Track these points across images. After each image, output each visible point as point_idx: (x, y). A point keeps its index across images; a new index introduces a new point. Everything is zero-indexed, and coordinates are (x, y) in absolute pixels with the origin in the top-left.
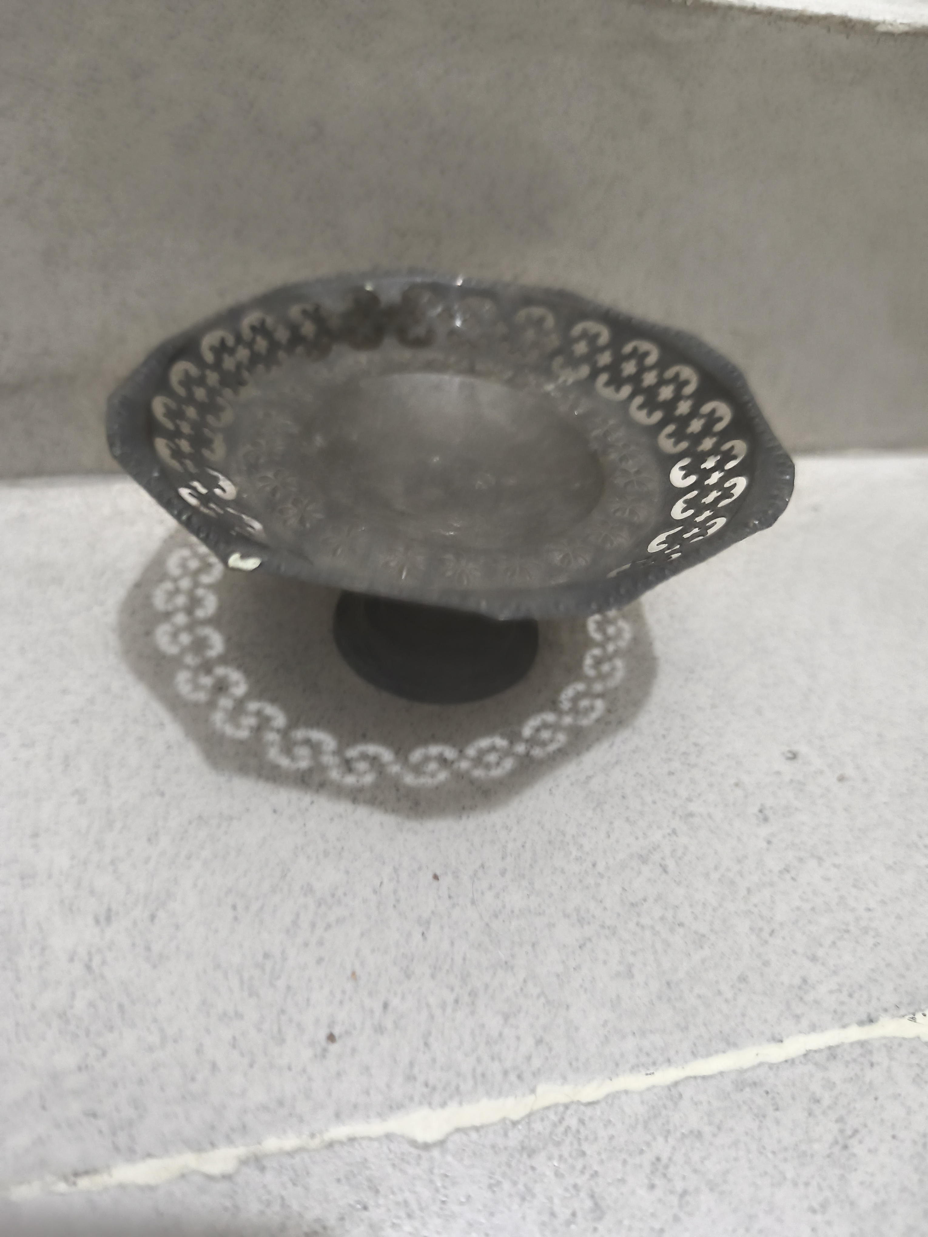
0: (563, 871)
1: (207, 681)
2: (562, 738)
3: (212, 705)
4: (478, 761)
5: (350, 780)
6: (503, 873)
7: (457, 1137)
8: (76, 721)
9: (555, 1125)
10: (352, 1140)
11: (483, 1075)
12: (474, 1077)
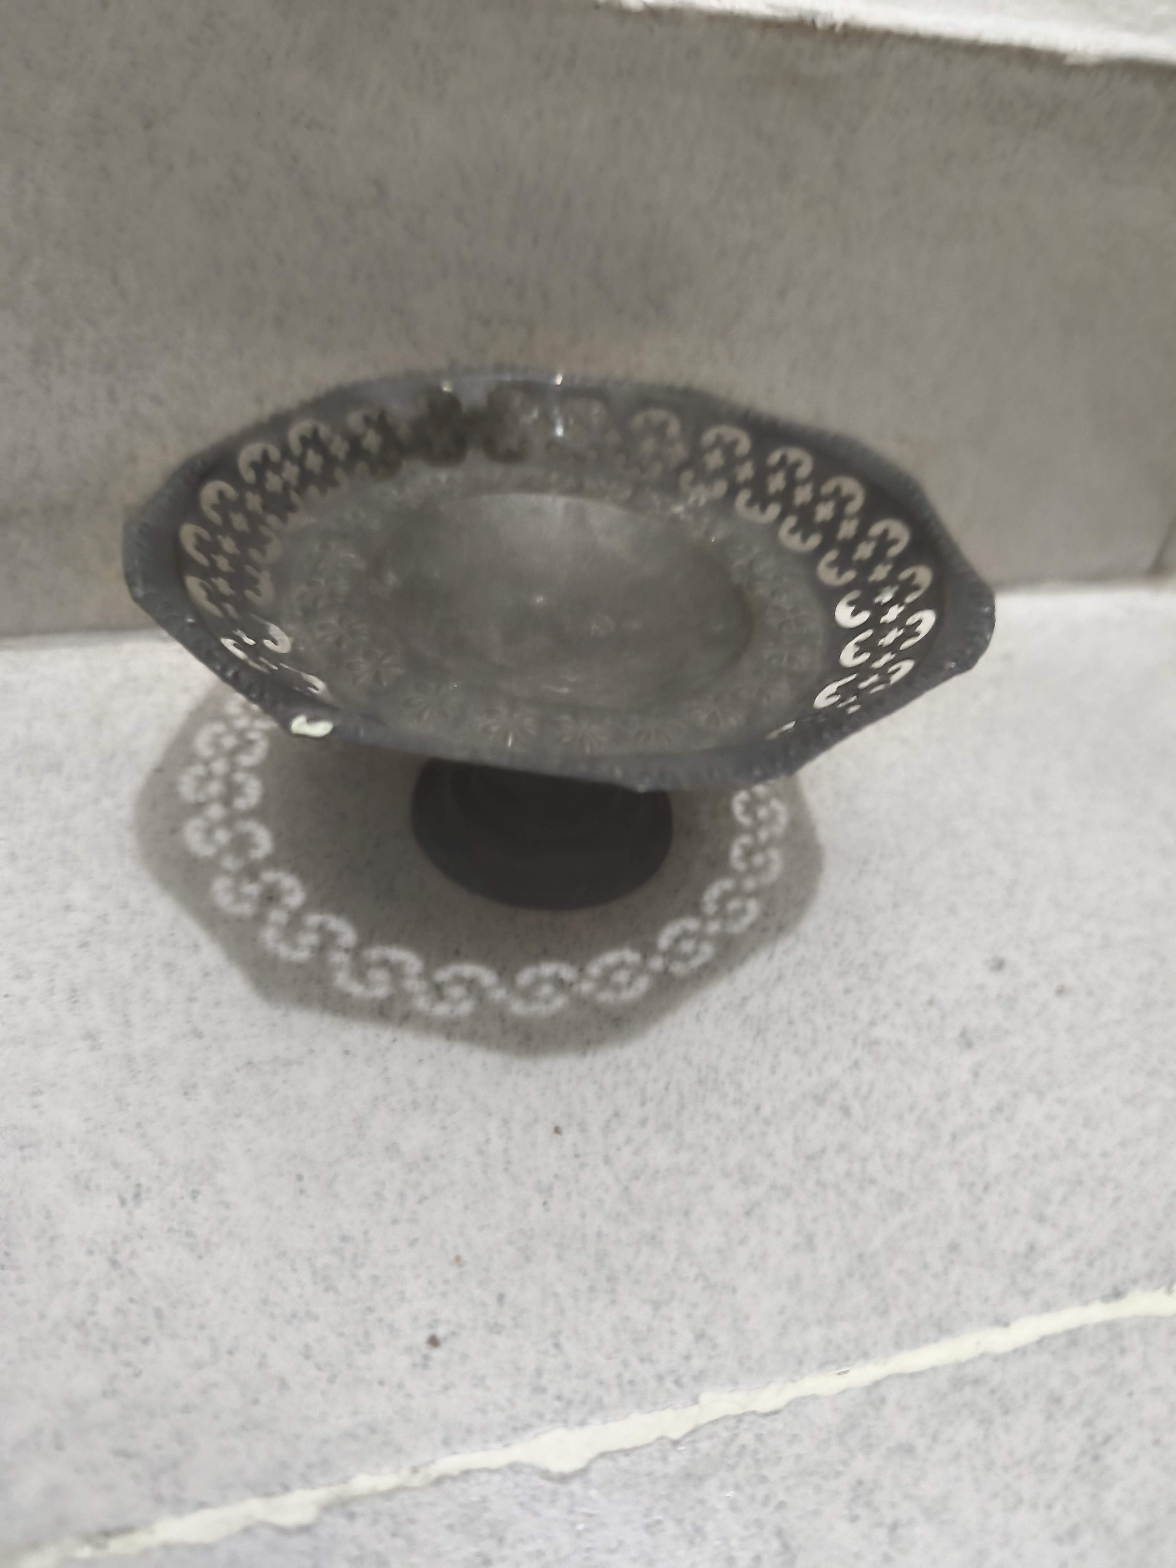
0: (719, 1119)
1: (252, 889)
2: (707, 950)
3: (260, 919)
4: (605, 980)
5: (442, 1010)
6: (643, 1122)
7: (602, 1464)
8: (84, 945)
9: (727, 1444)
10: (466, 1473)
11: (631, 1382)
12: (620, 1385)
